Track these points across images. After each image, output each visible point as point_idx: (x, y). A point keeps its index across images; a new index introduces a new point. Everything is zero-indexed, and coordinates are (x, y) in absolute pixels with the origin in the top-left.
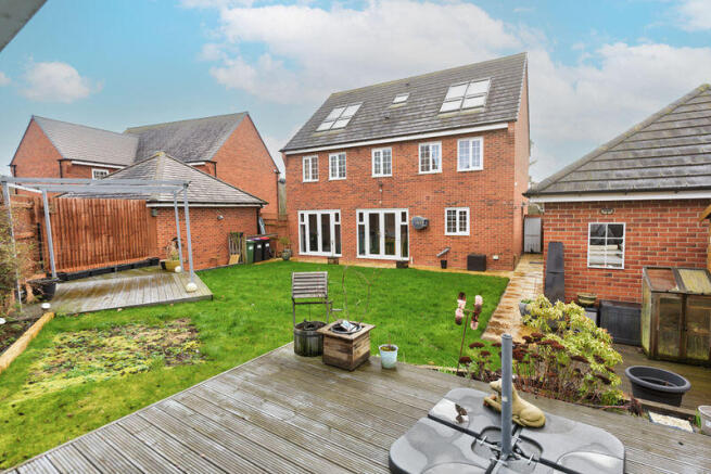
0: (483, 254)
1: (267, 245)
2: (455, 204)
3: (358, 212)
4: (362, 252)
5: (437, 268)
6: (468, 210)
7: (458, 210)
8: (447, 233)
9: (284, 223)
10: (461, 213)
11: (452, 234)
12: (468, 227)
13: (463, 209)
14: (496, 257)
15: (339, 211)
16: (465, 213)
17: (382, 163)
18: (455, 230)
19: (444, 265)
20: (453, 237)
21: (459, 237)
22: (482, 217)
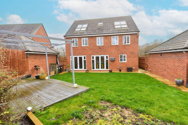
0: (130, 67)
1: (61, 67)
2: (123, 54)
3: (92, 56)
4: (93, 68)
5: (119, 72)
6: (126, 55)
7: (123, 55)
8: (120, 62)
9: (65, 60)
10: (124, 56)
11: (121, 62)
12: (126, 60)
13: (124, 55)
14: (134, 68)
15: (85, 56)
16: (125, 56)
17: (100, 41)
18: (122, 61)
19: (120, 70)
20: (122, 63)
21: (124, 63)
22: (130, 57)
